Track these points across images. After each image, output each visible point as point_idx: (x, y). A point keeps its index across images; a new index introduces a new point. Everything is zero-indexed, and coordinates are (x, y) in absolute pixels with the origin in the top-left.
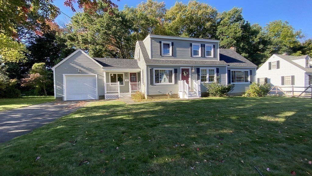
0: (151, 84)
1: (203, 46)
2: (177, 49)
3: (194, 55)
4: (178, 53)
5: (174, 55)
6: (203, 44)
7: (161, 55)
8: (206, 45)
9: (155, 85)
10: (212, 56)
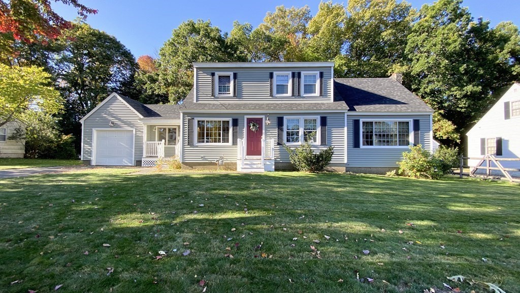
0: (188, 145)
1: (296, 75)
2: (244, 84)
3: (278, 93)
4: (245, 91)
5: (237, 94)
6: (296, 71)
7: (213, 95)
8: (303, 73)
9: (197, 147)
10: (317, 93)
